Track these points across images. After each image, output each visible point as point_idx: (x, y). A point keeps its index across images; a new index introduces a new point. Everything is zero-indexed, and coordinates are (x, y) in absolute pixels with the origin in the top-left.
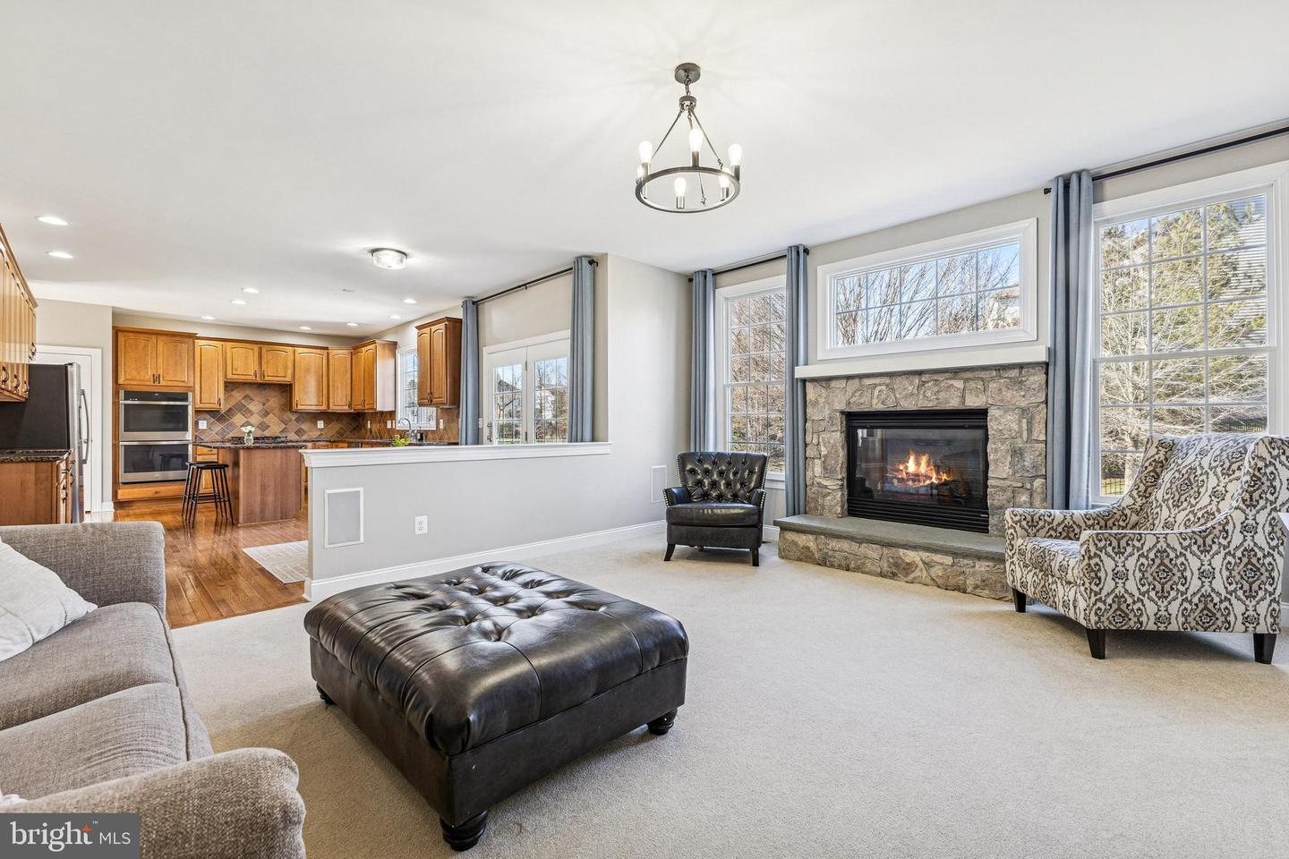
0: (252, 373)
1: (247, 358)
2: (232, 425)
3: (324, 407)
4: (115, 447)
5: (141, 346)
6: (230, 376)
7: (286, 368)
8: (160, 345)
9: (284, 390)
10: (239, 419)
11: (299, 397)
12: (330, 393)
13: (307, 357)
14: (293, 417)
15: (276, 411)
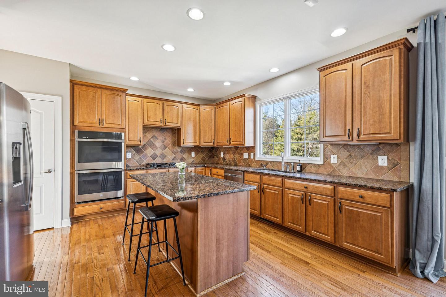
0: (159, 120)
1: (156, 110)
2: (146, 155)
3: (198, 144)
4: (72, 174)
5: (91, 97)
6: (146, 122)
7: (178, 117)
8: (104, 96)
9: (175, 132)
10: (149, 152)
11: (185, 137)
12: (201, 134)
13: (189, 110)
14: (179, 150)
15: (170, 146)
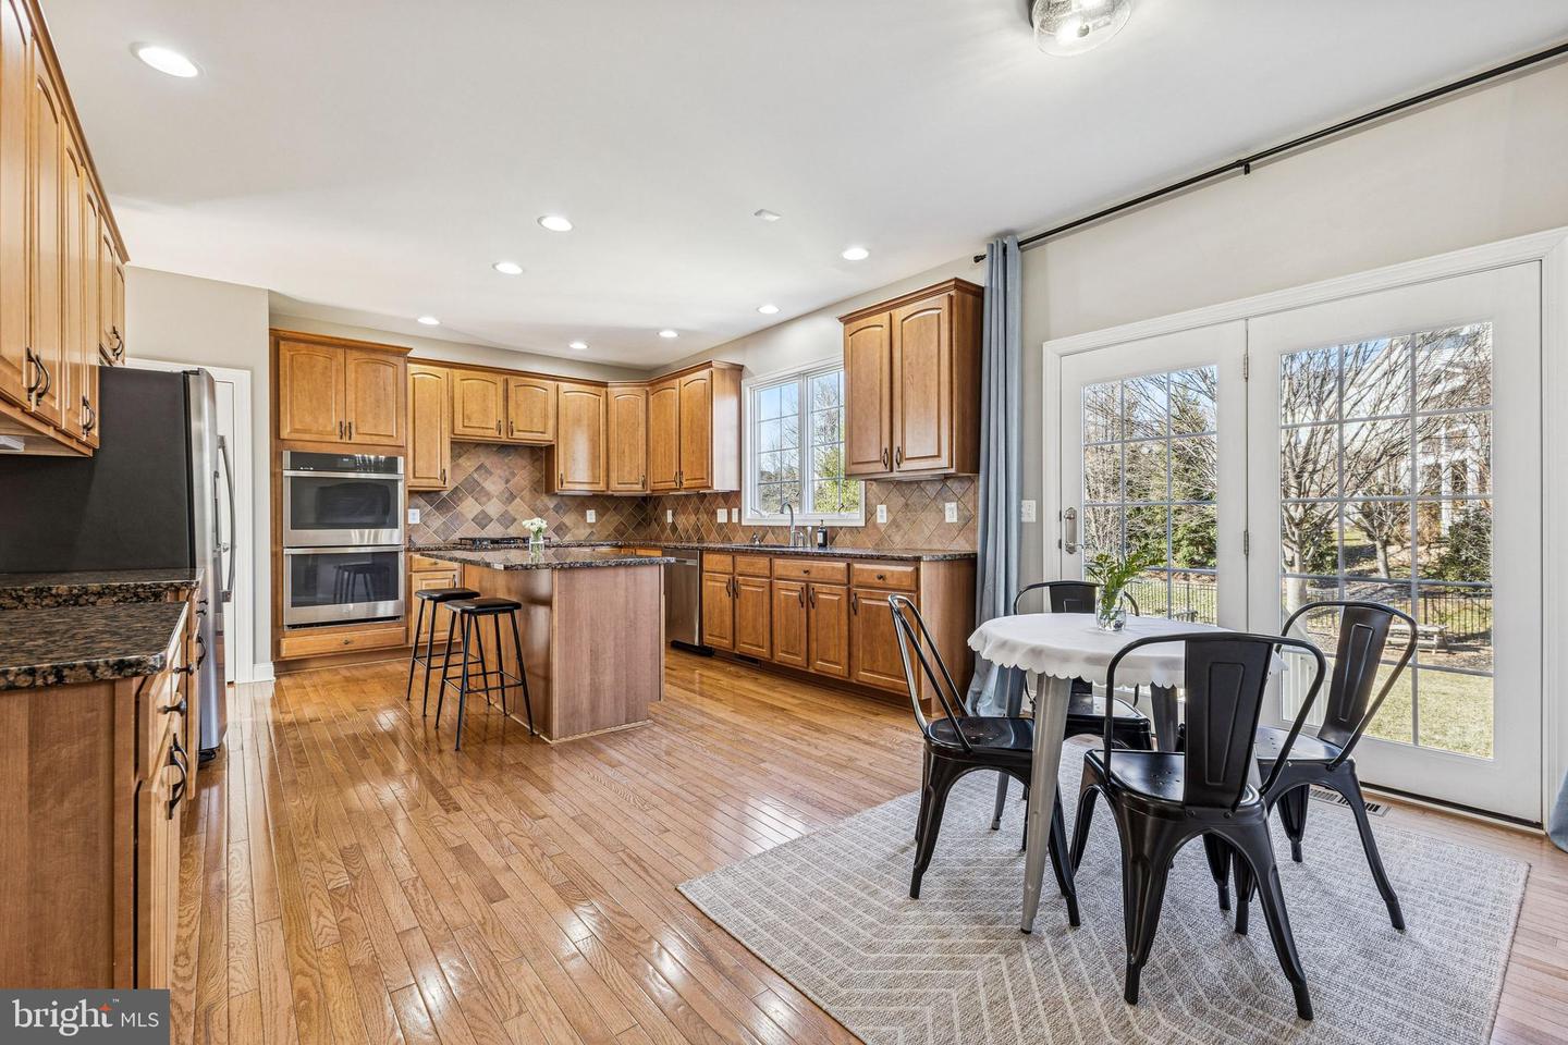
0: (493, 424)
1: (485, 398)
2: (459, 516)
3: (601, 487)
4: (276, 557)
5: (319, 368)
6: (459, 429)
7: (546, 416)
8: (351, 367)
9: (541, 457)
10: (469, 507)
11: (565, 469)
12: (611, 462)
13: (576, 398)
14: (551, 503)
15: (526, 494)
